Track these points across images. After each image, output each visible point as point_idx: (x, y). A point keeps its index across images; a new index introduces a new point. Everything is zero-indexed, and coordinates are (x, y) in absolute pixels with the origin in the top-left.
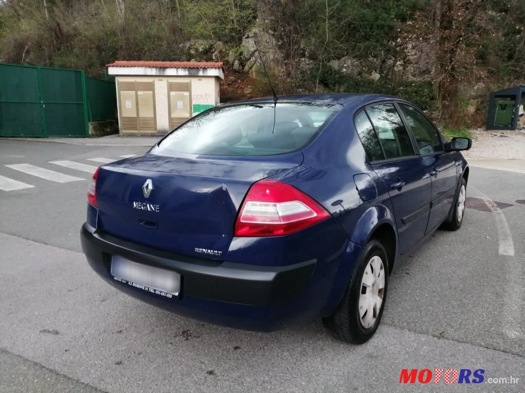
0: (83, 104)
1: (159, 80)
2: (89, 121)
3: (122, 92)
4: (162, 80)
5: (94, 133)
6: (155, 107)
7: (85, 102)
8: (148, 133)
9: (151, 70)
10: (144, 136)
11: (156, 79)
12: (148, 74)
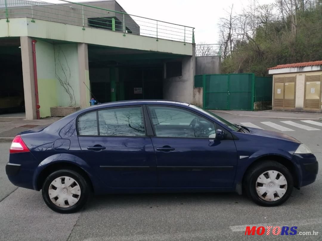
0: (251, 92)
1: (299, 75)
2: (254, 101)
3: (276, 84)
4: (301, 75)
5: (257, 108)
6: (295, 92)
7: (253, 91)
8: (289, 109)
9: (294, 69)
10: (286, 111)
11: (298, 74)
12: (292, 72)
